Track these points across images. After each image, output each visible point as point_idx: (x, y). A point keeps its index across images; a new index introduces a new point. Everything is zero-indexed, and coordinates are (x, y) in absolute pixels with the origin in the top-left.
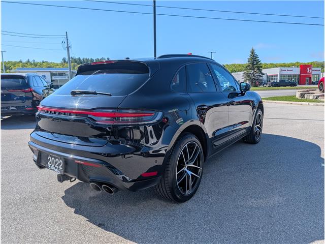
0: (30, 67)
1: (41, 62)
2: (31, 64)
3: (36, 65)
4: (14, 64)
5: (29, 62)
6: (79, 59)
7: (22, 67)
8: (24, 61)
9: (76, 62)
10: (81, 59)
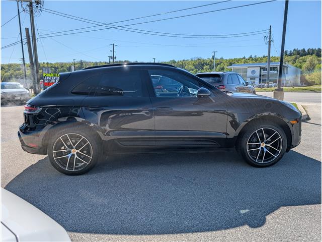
0: (251, 62)
1: (262, 57)
2: (253, 59)
3: (256, 60)
4: (238, 60)
5: (251, 57)
6: (304, 50)
7: (244, 63)
8: (247, 57)
9: (299, 54)
10: (306, 50)
